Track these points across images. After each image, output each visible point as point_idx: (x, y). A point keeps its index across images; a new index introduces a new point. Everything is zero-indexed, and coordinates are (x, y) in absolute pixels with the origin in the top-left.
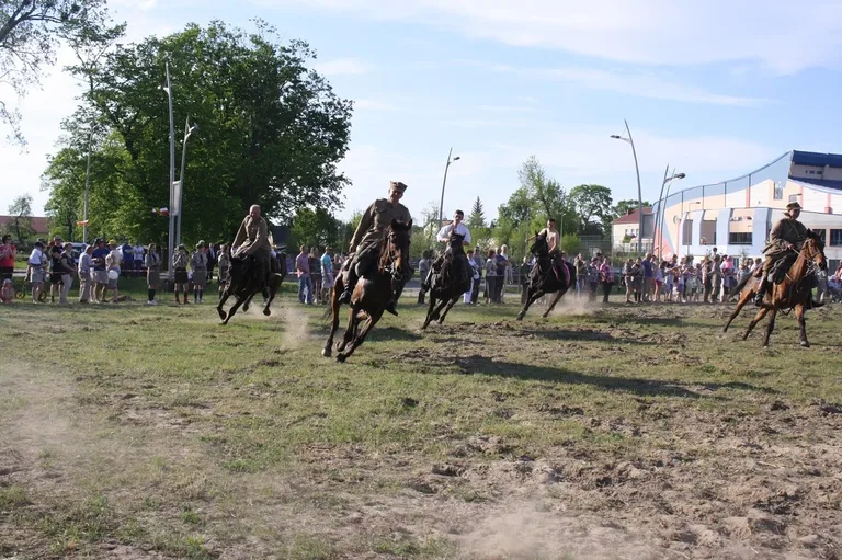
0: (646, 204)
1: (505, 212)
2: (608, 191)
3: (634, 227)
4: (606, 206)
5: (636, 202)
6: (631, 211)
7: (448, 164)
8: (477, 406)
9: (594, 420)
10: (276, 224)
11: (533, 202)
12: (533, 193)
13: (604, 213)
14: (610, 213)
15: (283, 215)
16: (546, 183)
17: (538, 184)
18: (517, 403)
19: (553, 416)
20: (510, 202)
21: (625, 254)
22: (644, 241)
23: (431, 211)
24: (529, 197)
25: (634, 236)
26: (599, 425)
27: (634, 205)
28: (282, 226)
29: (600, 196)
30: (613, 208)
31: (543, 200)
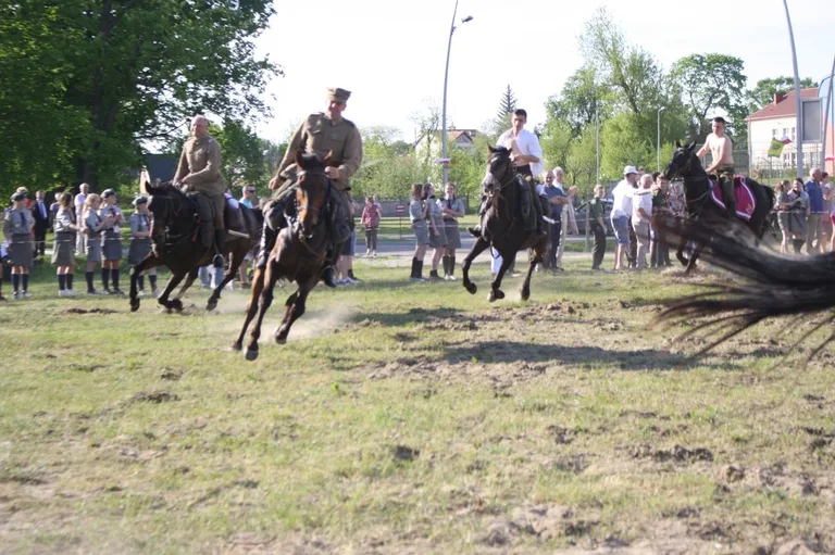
0: (808, 82)
1: (557, 111)
2: (738, 63)
3: (788, 125)
4: (736, 90)
5: (790, 81)
6: (781, 97)
7: (453, 29)
8: (523, 453)
9: (732, 470)
10: (154, 151)
11: (605, 89)
12: (604, 73)
13: (732, 102)
14: (745, 102)
15: (165, 135)
16: (626, 55)
17: (614, 57)
18: (594, 444)
19: (659, 466)
20: (566, 92)
21: (774, 174)
22: (807, 147)
23: (428, 115)
24: (598, 81)
25: (787, 141)
26: (742, 476)
27: (785, 87)
28: (164, 155)
29: (725, 72)
30: (749, 92)
31: (624, 85)
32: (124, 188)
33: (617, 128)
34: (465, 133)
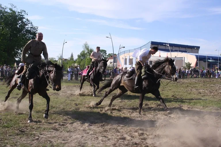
0: (115, 54)
1: (79, 56)
2: (106, 51)
3: (112, 60)
4: (105, 55)
5: (113, 54)
6: (111, 56)
7: (64, 44)
8: (71, 107)
9: (101, 110)
10: (17, 60)
11: (86, 54)
12: (86, 51)
13: (105, 57)
14: (106, 57)
15: (19, 57)
16: (90, 49)
17: (88, 49)
18: (81, 106)
19: (90, 109)
20: (80, 54)
21: (110, 67)
22: (115, 64)
23: (60, 56)
24: (85, 53)
25: (112, 63)
26: (102, 111)
27: (112, 55)
28: (19, 60)
29: (104, 52)
30: (107, 55)
31: (89, 53)
32: (12, 65)
33: (88, 60)
34: (65, 59)
